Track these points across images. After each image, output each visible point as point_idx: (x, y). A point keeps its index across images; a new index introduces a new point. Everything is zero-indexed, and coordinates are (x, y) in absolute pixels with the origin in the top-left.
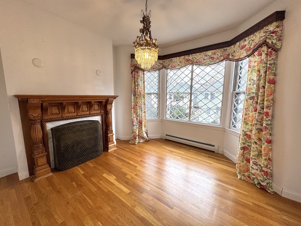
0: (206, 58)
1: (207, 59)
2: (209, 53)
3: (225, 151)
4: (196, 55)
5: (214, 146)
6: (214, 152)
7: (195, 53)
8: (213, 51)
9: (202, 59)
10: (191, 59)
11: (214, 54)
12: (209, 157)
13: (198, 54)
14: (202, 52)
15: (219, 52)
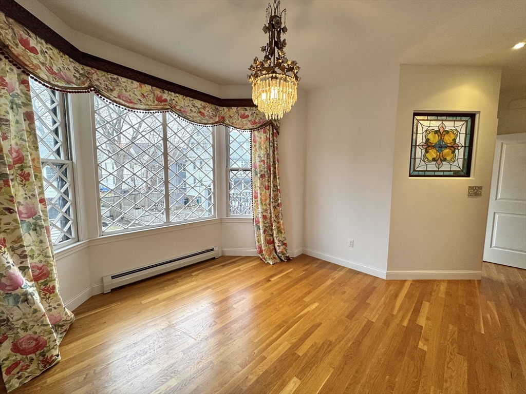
0: (194, 109)
1: (195, 112)
2: (198, 103)
3: (225, 249)
4: (177, 97)
5: (213, 250)
6: (214, 258)
7: (175, 93)
8: (203, 103)
9: (189, 108)
10: (168, 99)
11: (204, 108)
12: (222, 266)
13: (181, 97)
14: (187, 96)
15: (209, 109)
